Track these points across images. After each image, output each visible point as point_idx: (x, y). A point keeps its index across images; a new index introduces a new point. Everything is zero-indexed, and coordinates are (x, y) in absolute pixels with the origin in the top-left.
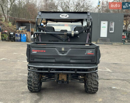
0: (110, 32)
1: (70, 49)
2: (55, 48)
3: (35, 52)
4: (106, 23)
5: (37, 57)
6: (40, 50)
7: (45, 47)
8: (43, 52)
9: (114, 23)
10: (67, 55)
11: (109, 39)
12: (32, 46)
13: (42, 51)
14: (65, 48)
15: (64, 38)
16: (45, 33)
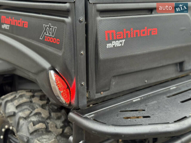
12: (99, 7)
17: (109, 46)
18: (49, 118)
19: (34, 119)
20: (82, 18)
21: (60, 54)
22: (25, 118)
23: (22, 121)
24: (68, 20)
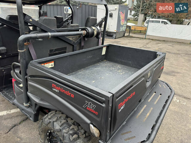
3: (122, 108)
13: (131, 96)
15: (76, 40)
16: (49, 36)
17: (120, 110)
23: (65, 135)
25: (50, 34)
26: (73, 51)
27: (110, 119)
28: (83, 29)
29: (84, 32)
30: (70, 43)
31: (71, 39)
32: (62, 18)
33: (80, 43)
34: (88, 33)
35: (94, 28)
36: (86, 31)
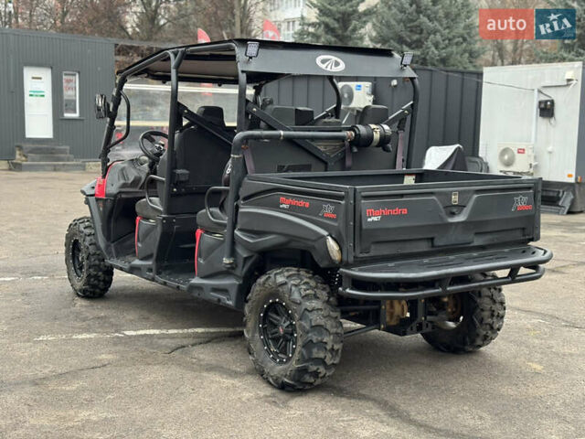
0: (67, 115)
1: (476, 196)
2: (432, 193)
3: (375, 219)
4: (46, 75)
5: (382, 239)
6: (391, 206)
7: (402, 195)
8: (401, 216)
9: (77, 76)
10: (470, 216)
11: (68, 147)
12: (363, 194)
13: (397, 211)
14: (460, 192)
15: (333, 153)
16: (280, 136)
17: (369, 220)
18: (316, 287)
19: (304, 287)
20: (352, 202)
21: (336, 224)
22: (296, 286)
23: (293, 288)
24: (343, 202)
25: (282, 133)
26: (326, 170)
27: (352, 223)
28: (349, 129)
29: (350, 134)
30: (319, 156)
31: (322, 149)
32: (312, 112)
33: (343, 160)
34: (358, 136)
35: (373, 126)
36: (354, 131)
